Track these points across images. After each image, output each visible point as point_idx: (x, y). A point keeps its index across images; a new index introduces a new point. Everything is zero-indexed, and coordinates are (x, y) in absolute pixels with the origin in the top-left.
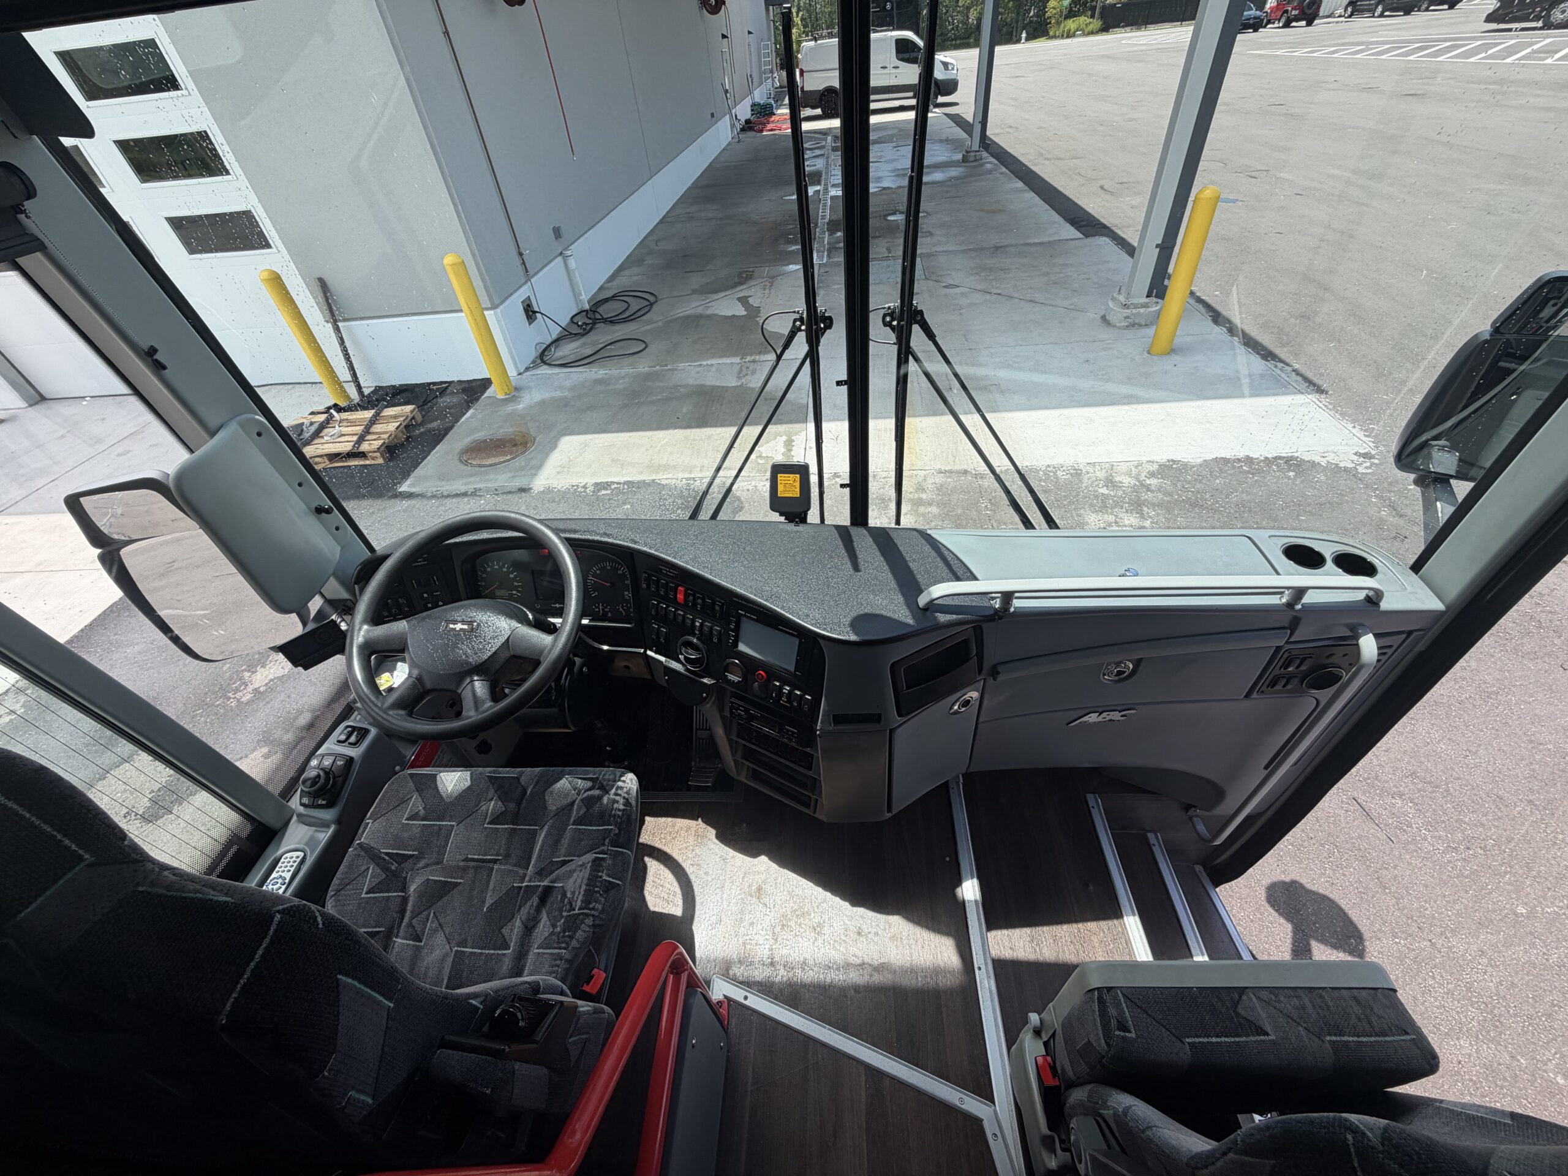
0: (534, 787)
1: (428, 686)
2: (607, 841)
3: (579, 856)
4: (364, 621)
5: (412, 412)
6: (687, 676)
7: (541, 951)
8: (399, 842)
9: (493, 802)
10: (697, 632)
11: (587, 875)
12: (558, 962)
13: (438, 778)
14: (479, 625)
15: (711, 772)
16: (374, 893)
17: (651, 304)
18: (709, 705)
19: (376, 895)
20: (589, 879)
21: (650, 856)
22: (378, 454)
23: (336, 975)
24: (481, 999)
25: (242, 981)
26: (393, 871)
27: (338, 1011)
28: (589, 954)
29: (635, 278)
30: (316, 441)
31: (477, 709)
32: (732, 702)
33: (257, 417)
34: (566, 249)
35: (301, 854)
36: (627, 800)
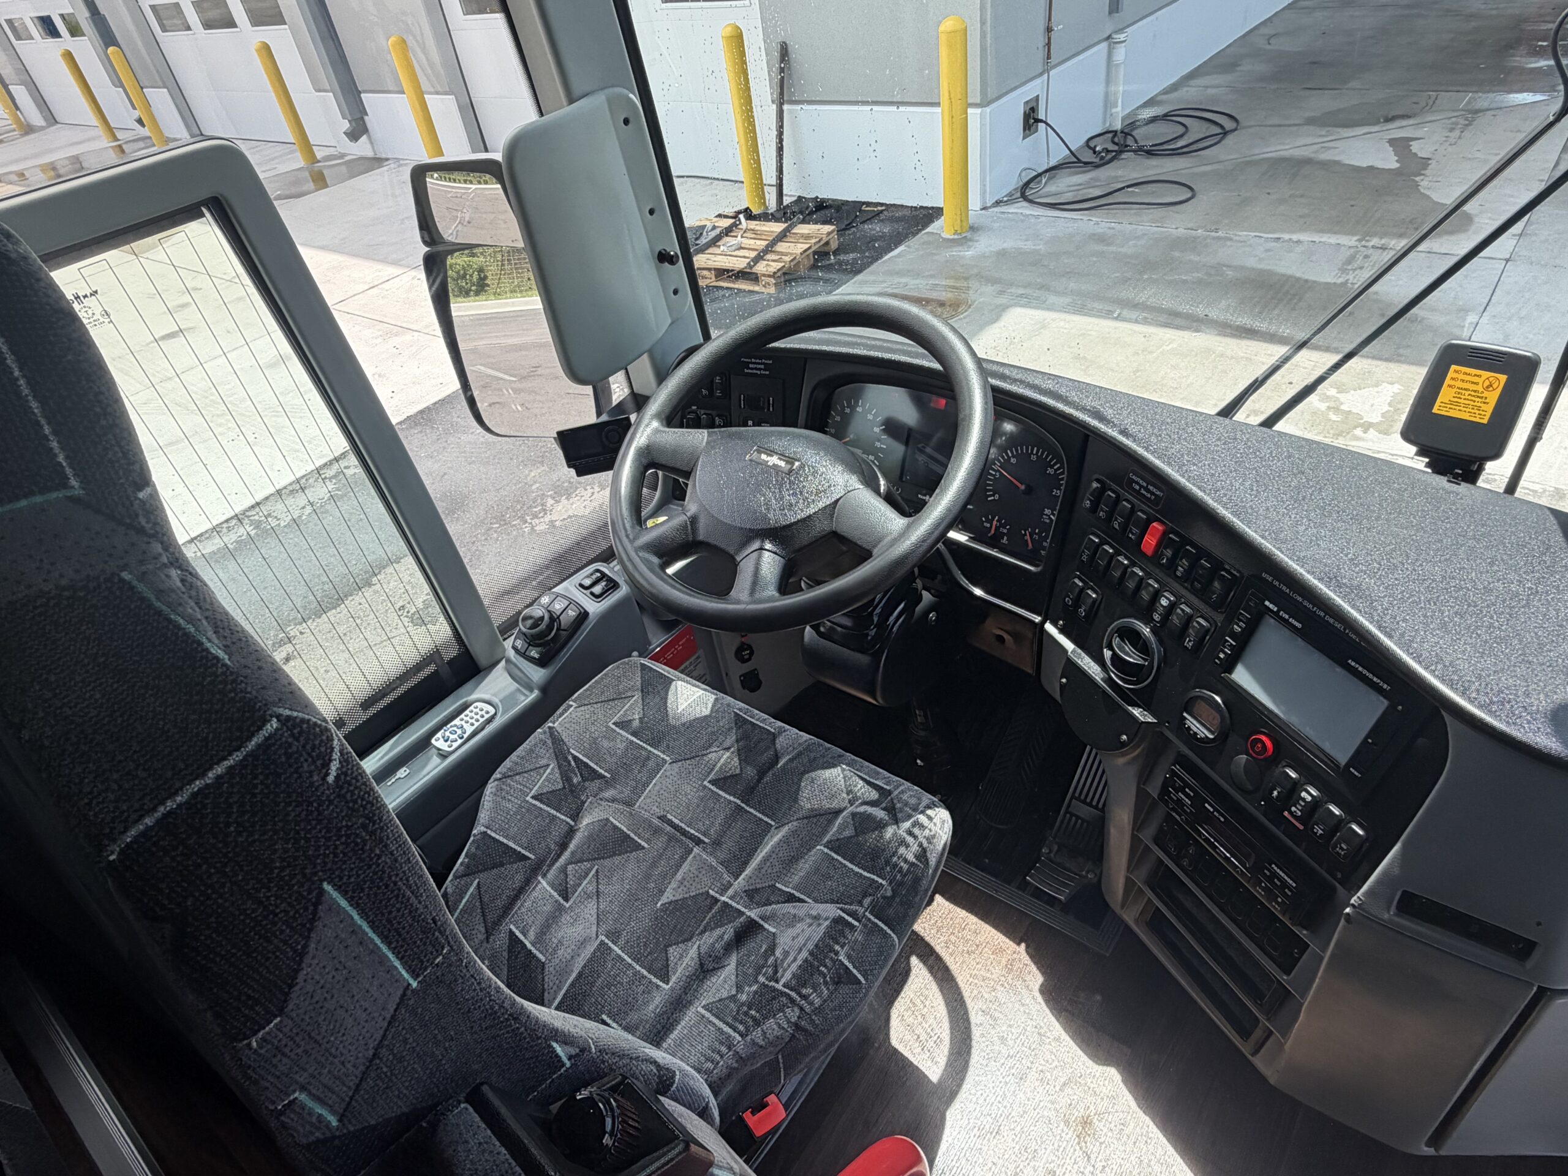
0: (791, 760)
1: (701, 537)
2: (867, 901)
3: (816, 901)
4: (658, 416)
5: (829, 234)
6: (1104, 692)
7: (708, 1015)
8: (594, 750)
9: (728, 754)
10: (1156, 617)
11: (816, 937)
12: (724, 1049)
13: (673, 687)
14: (802, 467)
15: (1071, 879)
16: (541, 801)
17: (1225, 133)
18: (1121, 761)
19: (542, 806)
20: (816, 946)
21: (921, 958)
22: (773, 281)
23: (321, 881)
24: (573, 1051)
25: (169, 804)
26: (573, 785)
27: (305, 946)
28: (773, 1066)
29: (1211, 91)
30: (710, 250)
31: (753, 591)
32: (1174, 773)
33: (631, 96)
34: (1120, 31)
35: (492, 711)
36: (924, 850)
